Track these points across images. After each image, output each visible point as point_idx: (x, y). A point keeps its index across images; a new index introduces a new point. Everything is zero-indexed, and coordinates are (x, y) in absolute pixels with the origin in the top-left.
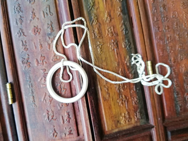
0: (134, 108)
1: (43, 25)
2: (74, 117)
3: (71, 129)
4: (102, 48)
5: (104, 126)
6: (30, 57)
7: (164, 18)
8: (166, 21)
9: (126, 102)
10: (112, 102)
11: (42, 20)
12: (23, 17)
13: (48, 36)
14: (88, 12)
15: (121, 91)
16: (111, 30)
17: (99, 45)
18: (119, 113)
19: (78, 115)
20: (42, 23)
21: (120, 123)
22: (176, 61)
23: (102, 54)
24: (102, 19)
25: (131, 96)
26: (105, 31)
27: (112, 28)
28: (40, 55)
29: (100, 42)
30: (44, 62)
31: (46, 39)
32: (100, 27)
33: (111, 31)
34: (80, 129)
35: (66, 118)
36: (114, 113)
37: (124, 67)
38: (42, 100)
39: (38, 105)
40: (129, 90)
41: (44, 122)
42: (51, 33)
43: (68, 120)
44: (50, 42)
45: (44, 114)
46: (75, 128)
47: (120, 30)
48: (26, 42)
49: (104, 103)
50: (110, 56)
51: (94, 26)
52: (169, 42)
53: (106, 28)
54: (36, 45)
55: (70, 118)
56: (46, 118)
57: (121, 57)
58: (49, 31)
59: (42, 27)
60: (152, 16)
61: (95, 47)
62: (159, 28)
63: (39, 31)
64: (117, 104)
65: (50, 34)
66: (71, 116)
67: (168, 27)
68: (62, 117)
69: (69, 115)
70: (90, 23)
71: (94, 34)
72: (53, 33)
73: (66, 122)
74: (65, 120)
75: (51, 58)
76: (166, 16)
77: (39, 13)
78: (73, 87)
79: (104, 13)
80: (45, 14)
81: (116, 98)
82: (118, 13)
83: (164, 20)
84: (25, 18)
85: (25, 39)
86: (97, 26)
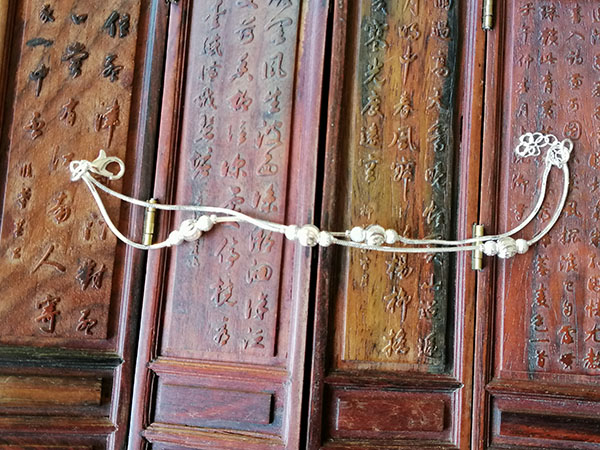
0: (421, 327)
1: (259, 93)
2: (276, 309)
3: (262, 334)
4: (376, 170)
5: (338, 348)
6: (213, 155)
9: (404, 307)
10: (370, 295)
11: (260, 82)
12: (220, 66)
13: (264, 117)
14: (363, 86)
15: (398, 278)
16: (406, 134)
17: (371, 161)
18: (382, 327)
19: (284, 308)
20: (258, 87)
21: (379, 352)
23: (371, 185)
24: (389, 108)
25: (419, 296)
26: (391, 135)
27: (409, 131)
28: (236, 156)
29: (373, 156)
30: (241, 172)
31: (257, 124)
32: (381, 121)
33: (404, 138)
34: (283, 340)
35: (256, 307)
36: (369, 324)
37: (418, 225)
38: (216, 255)
39: (202, 264)
40: (416, 280)
41: (207, 304)
42: (272, 113)
43: (260, 312)
44: (264, 132)
45: (211, 287)
47: (428, 140)
48: (212, 120)
49: (350, 295)
50: (389, 192)
51: (369, 120)
53: (395, 128)
54: (232, 132)
55: (267, 309)
56: (214, 296)
57: (415, 200)
58: (269, 107)
59: (256, 98)
61: (359, 164)
63: (246, 104)
64: (382, 305)
65: (268, 116)
66: (268, 306)
68: (250, 302)
69: (266, 302)
70: (360, 110)
71: (365, 136)
72: (276, 114)
73: (254, 316)
74: (254, 311)
75: (259, 167)
76: (550, 129)
77: (257, 66)
79: (399, 93)
80: (270, 70)
81: (383, 291)
82: (430, 101)
84: (223, 69)
85: (214, 113)
86: (376, 119)
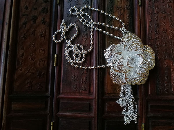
2: (89, 81)
3: (86, 88)
5: (106, 90)
7: (157, 32)
8: (158, 34)
13: (83, 32)
14: (108, 22)
17: (111, 41)
19: (91, 80)
21: (117, 91)
22: (161, 59)
34: (92, 89)
35: (84, 80)
39: (70, 70)
41: (71, 80)
42: (85, 31)
43: (85, 82)
44: (84, 36)
45: (72, 76)
46: (89, 88)
48: (70, 33)
52: (157, 47)
55: (87, 81)
56: (73, 78)
60: (148, 29)
61: (108, 42)
62: (152, 37)
67: (158, 37)
68: (82, 79)
69: (87, 79)
76: (158, 30)
78: (92, 63)
82: (126, 25)
83: (156, 33)
84: (72, 20)
